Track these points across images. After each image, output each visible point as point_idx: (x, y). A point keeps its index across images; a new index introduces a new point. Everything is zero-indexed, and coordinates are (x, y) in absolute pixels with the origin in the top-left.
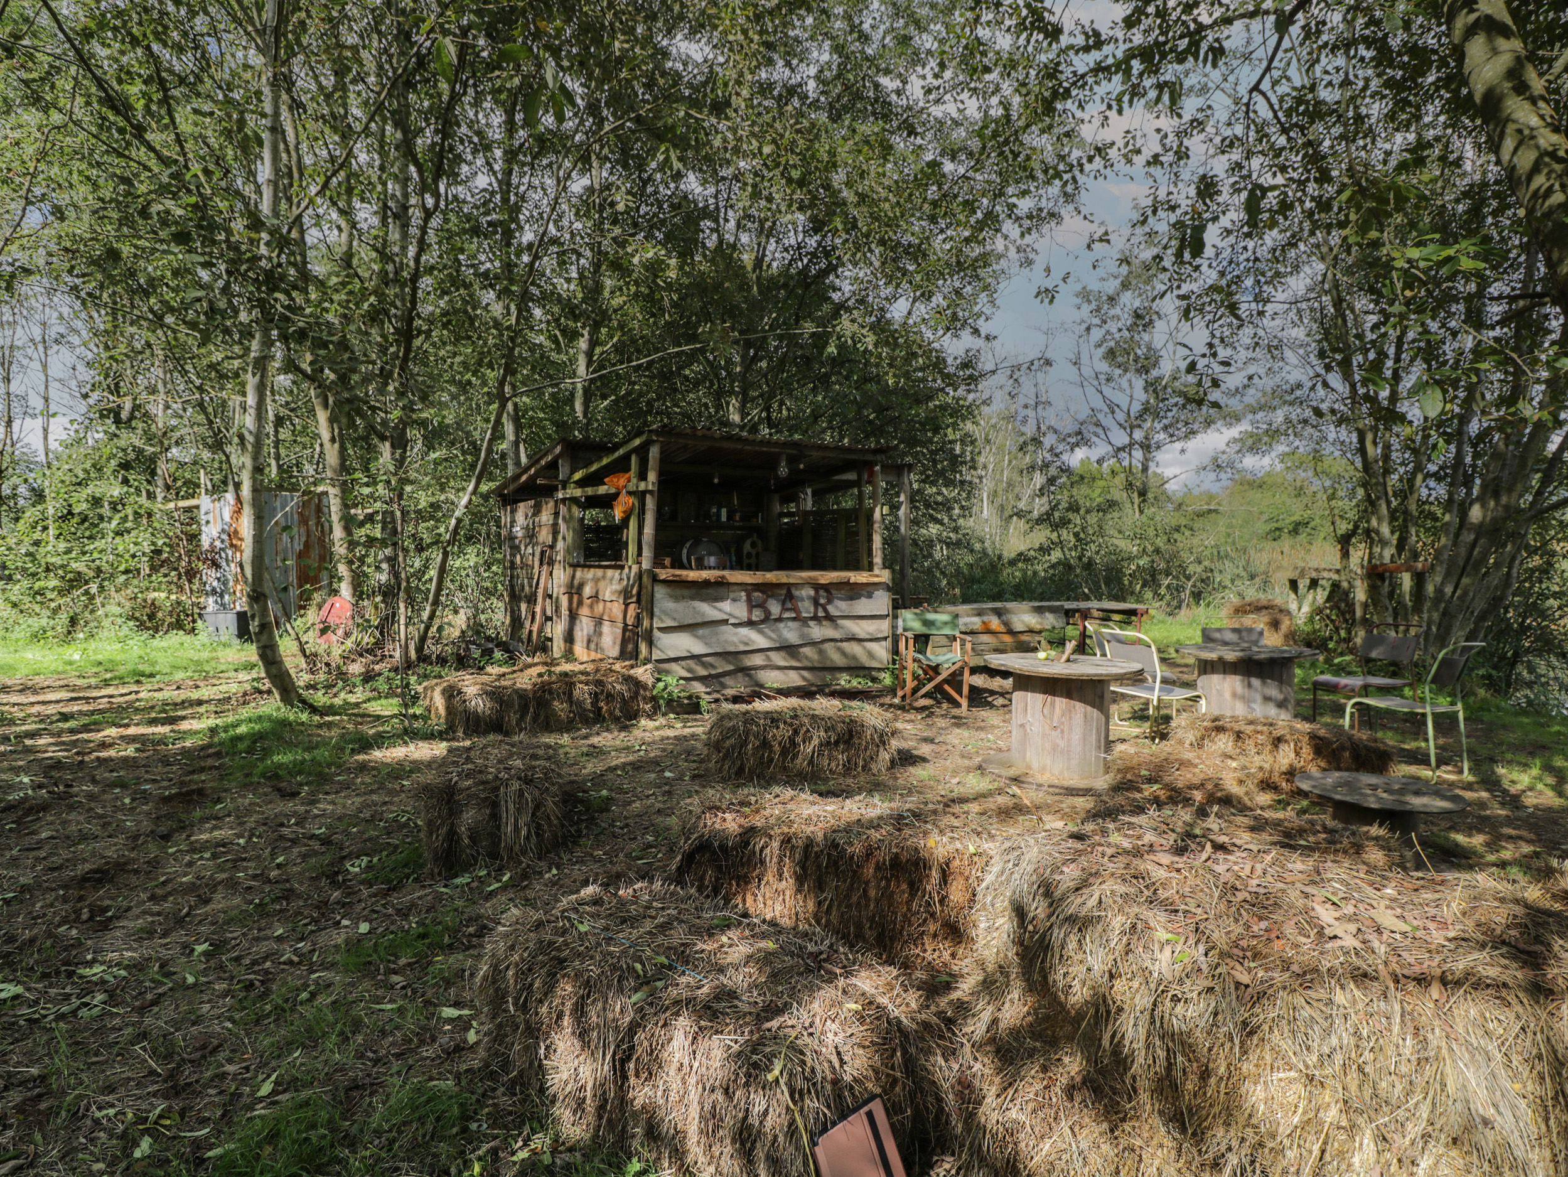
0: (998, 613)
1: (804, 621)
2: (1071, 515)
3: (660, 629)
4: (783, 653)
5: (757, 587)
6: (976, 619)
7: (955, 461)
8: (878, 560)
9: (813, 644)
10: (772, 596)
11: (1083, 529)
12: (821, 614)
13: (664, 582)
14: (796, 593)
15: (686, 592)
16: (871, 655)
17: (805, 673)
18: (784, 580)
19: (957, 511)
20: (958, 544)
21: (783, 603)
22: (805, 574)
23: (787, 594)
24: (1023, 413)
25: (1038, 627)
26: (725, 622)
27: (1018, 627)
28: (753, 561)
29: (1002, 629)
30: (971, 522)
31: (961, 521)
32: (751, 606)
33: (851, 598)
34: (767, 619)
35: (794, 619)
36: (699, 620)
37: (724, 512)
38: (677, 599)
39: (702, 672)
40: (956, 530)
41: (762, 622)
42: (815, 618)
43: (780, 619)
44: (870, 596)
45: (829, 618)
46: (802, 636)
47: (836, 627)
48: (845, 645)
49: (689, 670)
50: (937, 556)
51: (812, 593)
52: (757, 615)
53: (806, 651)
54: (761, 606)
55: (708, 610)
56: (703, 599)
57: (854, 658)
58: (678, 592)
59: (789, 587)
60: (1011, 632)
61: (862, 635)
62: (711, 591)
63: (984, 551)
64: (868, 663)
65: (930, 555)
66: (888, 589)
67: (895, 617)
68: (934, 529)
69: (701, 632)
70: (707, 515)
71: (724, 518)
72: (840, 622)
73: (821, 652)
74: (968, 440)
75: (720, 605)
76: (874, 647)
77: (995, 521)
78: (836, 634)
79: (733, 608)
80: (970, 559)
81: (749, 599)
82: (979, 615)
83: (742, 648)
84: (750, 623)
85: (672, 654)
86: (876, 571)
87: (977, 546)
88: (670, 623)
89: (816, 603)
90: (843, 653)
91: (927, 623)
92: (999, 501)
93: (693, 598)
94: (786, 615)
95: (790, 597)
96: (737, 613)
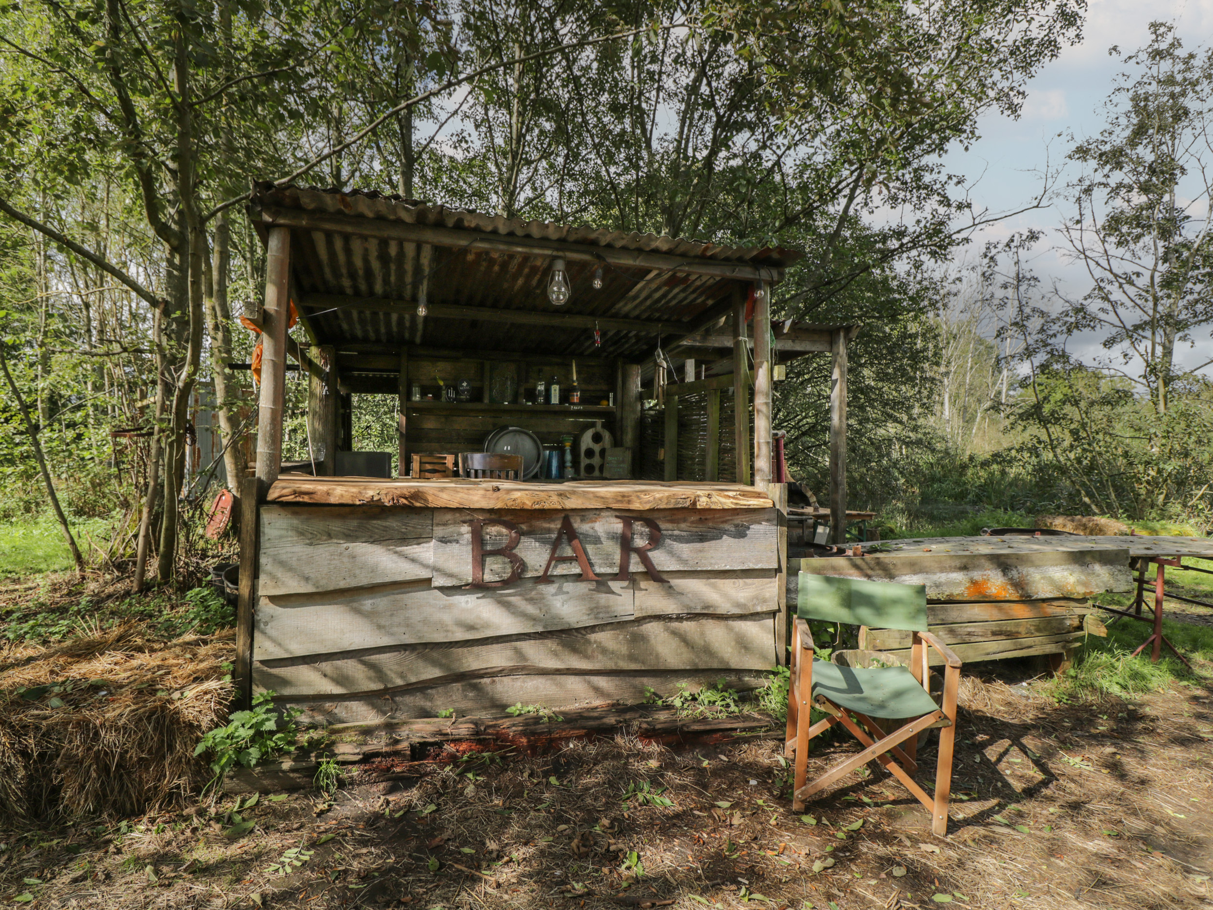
0: (1003, 564)
1: (601, 582)
2: (1068, 409)
3: (274, 599)
4: (551, 644)
5: (497, 516)
6: (958, 576)
7: (916, 357)
8: (763, 463)
9: (619, 625)
10: (529, 533)
11: (1084, 426)
12: (635, 566)
13: (282, 505)
14: (582, 527)
15: (336, 526)
16: (744, 645)
17: (602, 682)
18: (554, 503)
19: (916, 411)
20: (919, 442)
21: (556, 545)
22: (608, 491)
23: (563, 529)
24: (1000, 293)
25: (1081, 590)
26: (425, 584)
27: (1043, 590)
28: (596, 461)
29: (1011, 594)
30: (932, 420)
31: (921, 421)
32: (482, 552)
33: (702, 538)
34: (516, 577)
35: (578, 578)
36: (364, 580)
37: (555, 389)
38: (313, 540)
39: (367, 684)
40: (915, 429)
41: (506, 583)
42: (623, 574)
43: (546, 579)
44: (741, 533)
45: (653, 575)
46: (594, 610)
47: (670, 591)
48: (688, 626)
49: (339, 680)
50: (895, 455)
51: (618, 526)
52: (495, 570)
53: (604, 638)
54: (506, 552)
56: (374, 540)
57: (707, 650)
58: (318, 525)
59: (566, 516)
60: (1028, 600)
61: (725, 607)
63: (947, 452)
64: (736, 660)
65: (888, 454)
66: (780, 520)
67: (793, 572)
68: (892, 429)
69: (368, 604)
70: (531, 395)
71: (555, 399)
72: (678, 583)
73: (638, 639)
74: (930, 333)
75: (413, 550)
76: (750, 628)
77: (957, 422)
78: (670, 607)
79: (443, 556)
80: (931, 458)
81: (478, 540)
82: (964, 568)
83: (460, 635)
84: (478, 587)
85: (298, 649)
86: (760, 485)
87: (939, 446)
88: (294, 586)
89: (626, 543)
90: (684, 639)
91: (852, 599)
92: (960, 403)
93: (351, 536)
94: (561, 569)
95: (568, 533)
96: (451, 566)
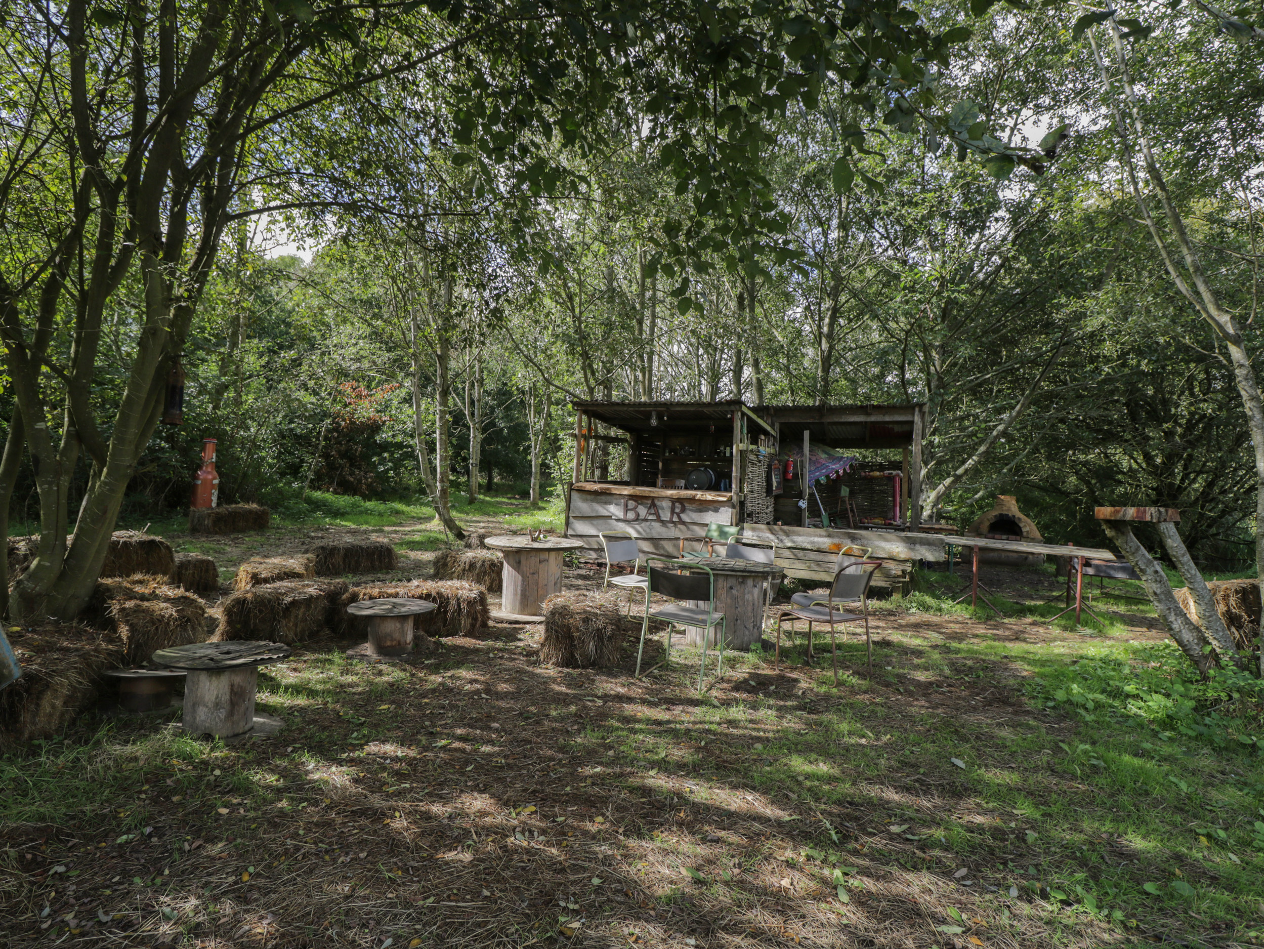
0: (852, 537)
1: (664, 524)
3: (573, 518)
4: (648, 543)
5: (631, 497)
6: (825, 540)
9: (670, 540)
10: (641, 504)
12: (676, 519)
14: (657, 503)
15: (589, 497)
18: (650, 494)
21: (649, 509)
22: (664, 491)
23: (652, 503)
25: (902, 556)
26: (610, 517)
27: (877, 553)
32: (627, 510)
33: (701, 511)
34: (637, 519)
35: (656, 521)
36: (595, 515)
38: (585, 500)
41: (633, 520)
42: (671, 522)
43: (646, 520)
44: (716, 510)
45: (682, 523)
46: (662, 533)
47: (689, 530)
49: (588, 544)
51: (670, 504)
52: (631, 515)
53: (665, 543)
54: (634, 510)
55: (602, 510)
56: (597, 502)
58: (585, 497)
59: (653, 498)
62: (603, 498)
66: (733, 506)
69: (595, 522)
72: (691, 527)
73: (677, 545)
75: (607, 507)
78: (688, 536)
79: (615, 510)
81: (625, 505)
82: (828, 536)
83: (621, 535)
84: (625, 521)
85: (579, 533)
88: (579, 514)
89: (673, 512)
91: (722, 534)
93: (592, 501)
94: (651, 517)
95: (654, 505)
96: (618, 513)
